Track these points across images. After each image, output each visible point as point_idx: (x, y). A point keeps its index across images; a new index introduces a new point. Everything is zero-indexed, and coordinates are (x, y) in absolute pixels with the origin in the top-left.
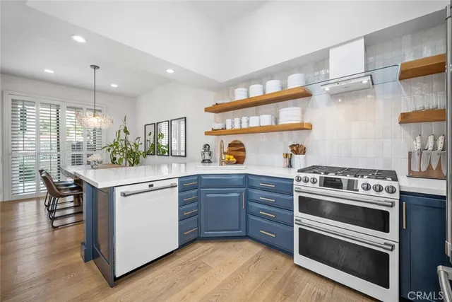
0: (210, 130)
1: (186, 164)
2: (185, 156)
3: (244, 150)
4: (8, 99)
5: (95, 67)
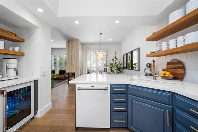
0: (150, 53)
1: (139, 75)
2: (139, 70)
3: (183, 68)
4: (85, 51)
5: (101, 34)
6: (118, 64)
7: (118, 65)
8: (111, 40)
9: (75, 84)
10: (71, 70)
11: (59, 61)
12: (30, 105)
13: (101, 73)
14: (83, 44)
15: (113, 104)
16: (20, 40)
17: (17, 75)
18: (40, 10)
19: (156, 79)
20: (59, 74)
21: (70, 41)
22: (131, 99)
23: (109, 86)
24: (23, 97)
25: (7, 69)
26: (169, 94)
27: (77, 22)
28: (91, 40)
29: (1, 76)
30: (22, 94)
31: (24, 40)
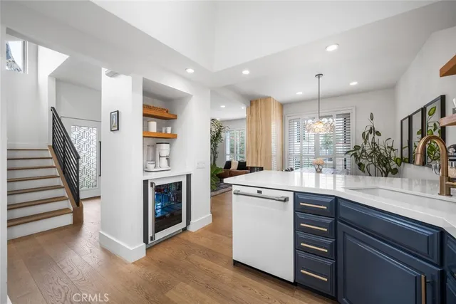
4: (287, 119)
5: (319, 75)
6: (381, 147)
7: (382, 151)
8: (354, 83)
9: (231, 185)
10: (255, 161)
11: (238, 143)
12: (181, 210)
13: (321, 170)
14: (282, 106)
15: (301, 235)
16: (171, 117)
17: (169, 165)
18: (190, 71)
19: (449, 195)
20: (238, 169)
21: (254, 102)
22: (344, 233)
23: (291, 196)
24: (174, 196)
25: (160, 157)
26: (430, 233)
27: (246, 72)
28: (299, 94)
29: (154, 165)
30: (173, 192)
31: (176, 116)
